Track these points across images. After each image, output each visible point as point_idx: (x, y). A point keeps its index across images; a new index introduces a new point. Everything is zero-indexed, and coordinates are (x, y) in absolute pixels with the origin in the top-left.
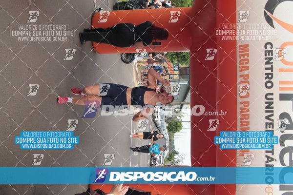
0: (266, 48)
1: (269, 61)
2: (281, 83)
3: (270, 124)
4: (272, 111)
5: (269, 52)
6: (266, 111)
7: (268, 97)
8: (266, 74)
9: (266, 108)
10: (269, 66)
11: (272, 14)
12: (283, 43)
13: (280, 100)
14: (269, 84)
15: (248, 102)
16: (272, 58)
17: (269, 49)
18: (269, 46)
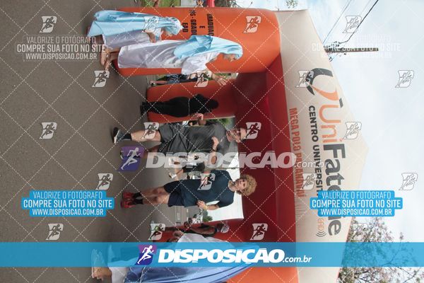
0: (310, 110)
1: (313, 120)
2: (324, 136)
3: (318, 169)
4: (319, 159)
5: (313, 113)
6: (315, 160)
7: (316, 148)
8: (312, 130)
9: (315, 157)
10: (314, 124)
11: (312, 84)
12: (320, 107)
13: (325, 149)
14: (315, 138)
15: (300, 154)
16: (315, 118)
17: (312, 111)
18: (312, 109)
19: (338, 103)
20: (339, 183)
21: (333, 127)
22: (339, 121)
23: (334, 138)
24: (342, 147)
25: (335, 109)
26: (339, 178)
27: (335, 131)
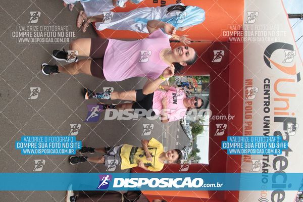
0: (265, 83)
1: (267, 92)
2: (275, 109)
4: (269, 130)
5: (267, 85)
6: (264, 130)
7: (266, 119)
8: (264, 102)
9: (264, 127)
10: (267, 96)
11: (270, 58)
12: (277, 79)
13: (275, 121)
14: (267, 109)
15: (251, 122)
16: (269, 91)
17: (267, 83)
18: (267, 81)
19: (295, 78)
20: (287, 155)
21: (287, 100)
22: (294, 95)
23: (286, 111)
24: (293, 120)
25: (291, 83)
26: (288, 150)
27: (288, 104)
